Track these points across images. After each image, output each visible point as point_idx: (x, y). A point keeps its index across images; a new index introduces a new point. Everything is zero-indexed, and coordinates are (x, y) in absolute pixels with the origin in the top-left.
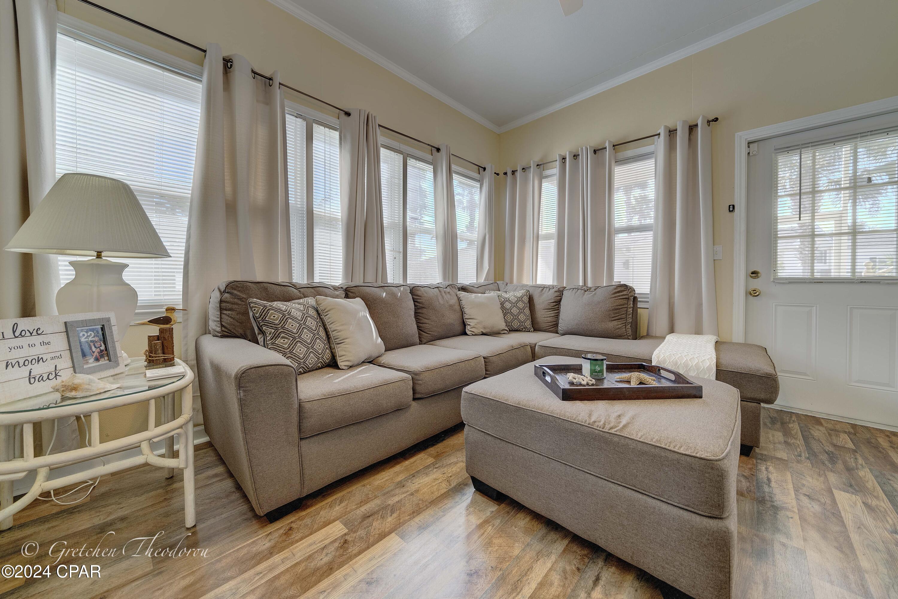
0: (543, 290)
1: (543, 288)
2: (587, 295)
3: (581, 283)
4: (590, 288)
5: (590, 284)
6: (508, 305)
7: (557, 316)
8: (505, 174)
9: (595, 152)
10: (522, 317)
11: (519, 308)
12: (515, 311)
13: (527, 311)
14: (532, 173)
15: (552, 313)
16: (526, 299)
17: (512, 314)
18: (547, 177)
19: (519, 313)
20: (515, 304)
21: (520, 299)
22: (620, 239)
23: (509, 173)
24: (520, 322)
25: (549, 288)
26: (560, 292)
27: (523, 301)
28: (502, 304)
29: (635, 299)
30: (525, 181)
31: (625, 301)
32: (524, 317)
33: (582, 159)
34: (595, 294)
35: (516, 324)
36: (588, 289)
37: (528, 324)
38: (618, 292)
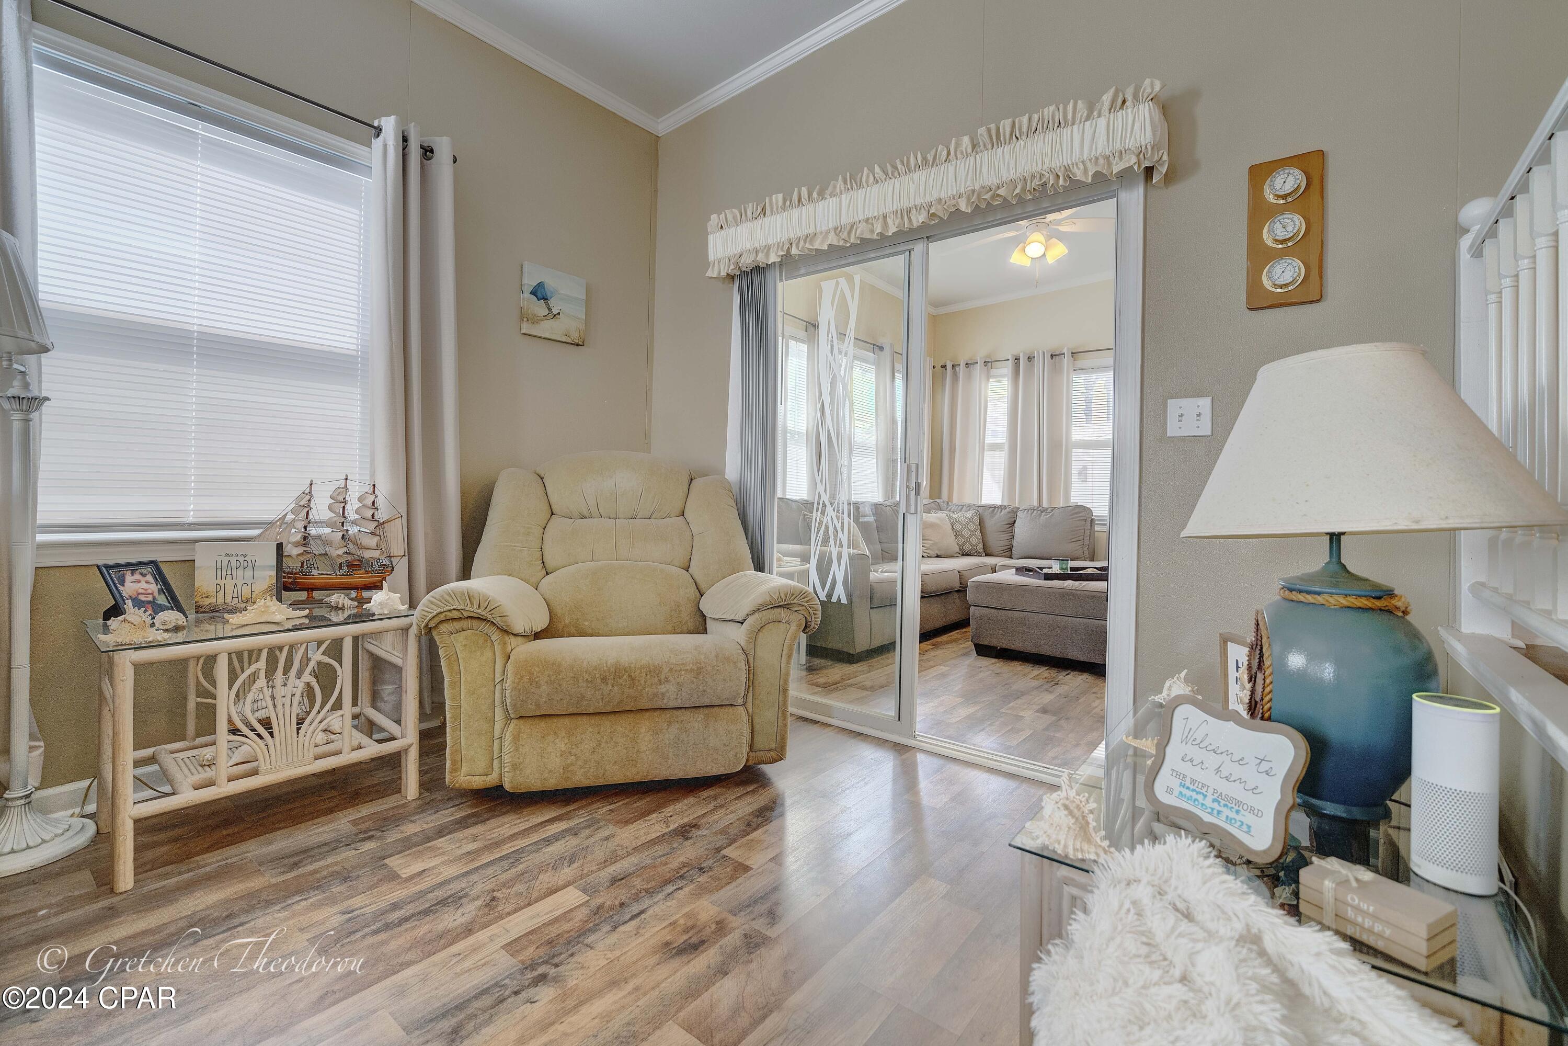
0: (994, 510)
1: (994, 508)
2: (1044, 517)
3: (1035, 503)
4: (1047, 509)
5: (1045, 504)
6: (958, 527)
7: (1011, 539)
8: (944, 367)
9: (1052, 356)
10: (974, 540)
11: (970, 530)
12: (966, 533)
13: (978, 533)
14: (978, 369)
15: (1007, 536)
16: (977, 521)
17: (963, 536)
18: (994, 377)
19: (971, 536)
20: (966, 526)
21: (970, 520)
22: (1076, 454)
23: (949, 367)
24: (971, 545)
25: (1001, 507)
26: (1014, 512)
27: (974, 523)
28: (952, 525)
29: (1092, 521)
30: (969, 377)
31: (1083, 523)
32: (976, 540)
33: (1038, 363)
34: (1052, 515)
35: (967, 548)
36: (1045, 510)
37: (980, 547)
38: (1076, 513)
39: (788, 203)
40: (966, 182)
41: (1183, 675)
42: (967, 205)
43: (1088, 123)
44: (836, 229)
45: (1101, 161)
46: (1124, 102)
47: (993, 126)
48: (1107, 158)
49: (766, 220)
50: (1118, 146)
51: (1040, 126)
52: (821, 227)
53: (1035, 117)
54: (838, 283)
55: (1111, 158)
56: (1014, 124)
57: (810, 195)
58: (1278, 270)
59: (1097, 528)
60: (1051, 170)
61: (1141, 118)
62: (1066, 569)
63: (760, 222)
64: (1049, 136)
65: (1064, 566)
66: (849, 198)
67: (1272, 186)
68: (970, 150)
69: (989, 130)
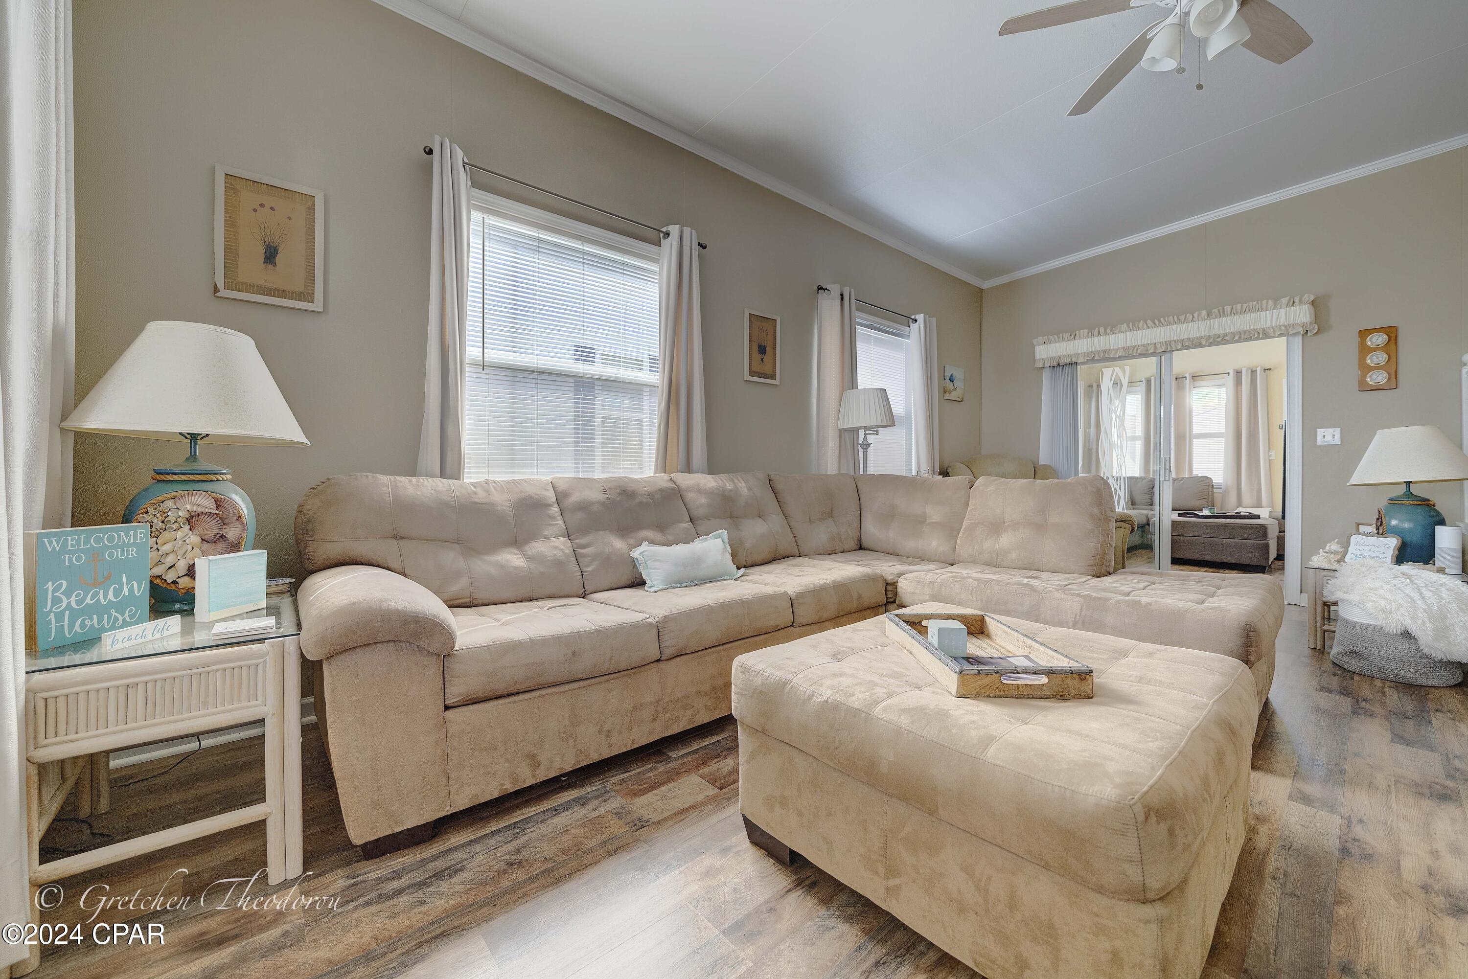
1: (1136, 478)
22: (1197, 442)
25: (1142, 478)
26: (1151, 481)
31: (1207, 487)
38: (1202, 481)
39: (1090, 334)
40: (1205, 332)
41: (1336, 541)
42: (1206, 342)
43: (1275, 311)
44: (1124, 348)
45: (1283, 328)
46: (1294, 302)
47: (1221, 308)
48: (1286, 327)
49: (1076, 342)
50: (1291, 322)
51: (1247, 310)
52: (1114, 346)
53: (1245, 306)
54: (1114, 370)
55: (1288, 327)
56: (1232, 308)
57: (1105, 331)
58: (1375, 376)
59: (1215, 491)
60: (1255, 330)
61: (1304, 311)
62: (1214, 513)
63: (1072, 342)
64: (1253, 315)
65: (1212, 512)
66: (1131, 335)
67: (1371, 340)
68: (1206, 317)
69: (1219, 310)
